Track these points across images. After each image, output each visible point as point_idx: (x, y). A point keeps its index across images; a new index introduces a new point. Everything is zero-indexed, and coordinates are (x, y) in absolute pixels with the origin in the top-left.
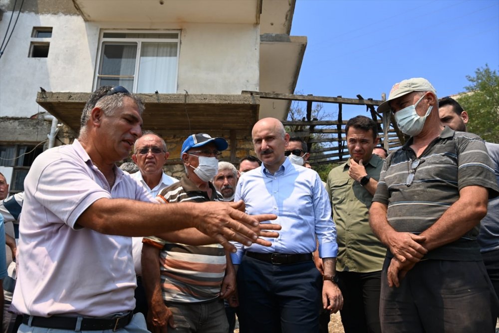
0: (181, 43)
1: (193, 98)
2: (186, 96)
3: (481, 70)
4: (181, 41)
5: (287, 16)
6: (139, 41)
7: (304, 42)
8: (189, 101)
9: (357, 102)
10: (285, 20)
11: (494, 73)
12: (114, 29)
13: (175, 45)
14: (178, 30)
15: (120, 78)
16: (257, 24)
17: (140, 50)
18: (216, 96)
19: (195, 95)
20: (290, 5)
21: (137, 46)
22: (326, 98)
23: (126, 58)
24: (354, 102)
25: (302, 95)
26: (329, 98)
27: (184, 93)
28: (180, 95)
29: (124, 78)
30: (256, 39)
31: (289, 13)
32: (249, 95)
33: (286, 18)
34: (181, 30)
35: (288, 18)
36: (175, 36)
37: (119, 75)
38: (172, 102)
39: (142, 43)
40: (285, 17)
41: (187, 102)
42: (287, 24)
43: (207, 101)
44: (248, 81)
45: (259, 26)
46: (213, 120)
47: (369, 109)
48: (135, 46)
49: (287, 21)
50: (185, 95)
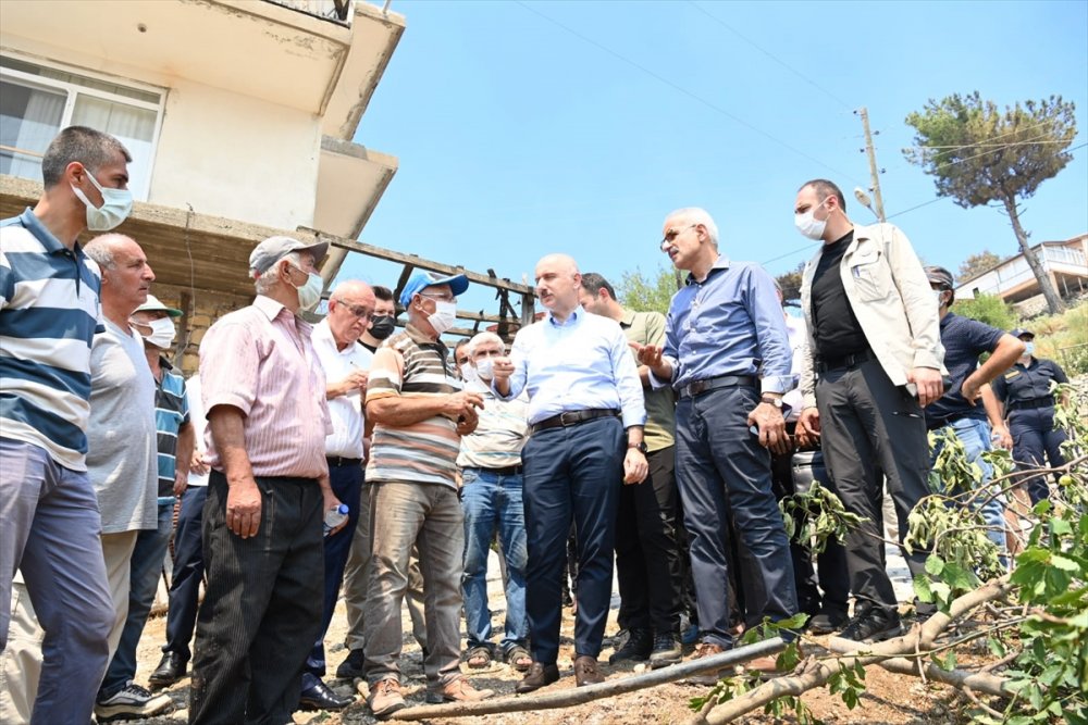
0: (164, 114)
1: (202, 221)
2: (190, 215)
3: (630, 274)
4: (165, 110)
5: (351, 113)
6: (73, 90)
7: (392, 167)
8: (195, 226)
9: (487, 280)
10: (345, 120)
11: (647, 281)
12: (17, 52)
13: (152, 116)
14: (161, 87)
15: (15, 155)
16: (319, 114)
17: (72, 108)
18: (250, 226)
19: (209, 218)
20: (361, 96)
21: (66, 98)
22: (439, 265)
23: (33, 119)
24: (481, 279)
25: (402, 254)
26: (445, 266)
27: (187, 209)
28: (177, 210)
29: (25, 157)
30: (315, 141)
31: (355, 111)
32: (313, 236)
33: (348, 118)
34: (168, 89)
35: (351, 118)
36: (155, 98)
37: (14, 146)
38: (159, 221)
39: (79, 94)
40: (347, 114)
41: (191, 227)
42: (347, 127)
43: (230, 233)
44: (292, 213)
45: (323, 120)
46: (224, 271)
47: (500, 297)
48: (62, 97)
49: (349, 124)
50: (188, 213)
